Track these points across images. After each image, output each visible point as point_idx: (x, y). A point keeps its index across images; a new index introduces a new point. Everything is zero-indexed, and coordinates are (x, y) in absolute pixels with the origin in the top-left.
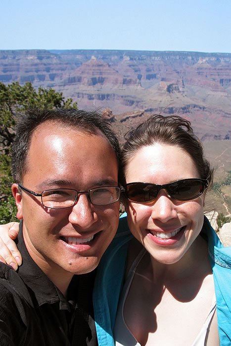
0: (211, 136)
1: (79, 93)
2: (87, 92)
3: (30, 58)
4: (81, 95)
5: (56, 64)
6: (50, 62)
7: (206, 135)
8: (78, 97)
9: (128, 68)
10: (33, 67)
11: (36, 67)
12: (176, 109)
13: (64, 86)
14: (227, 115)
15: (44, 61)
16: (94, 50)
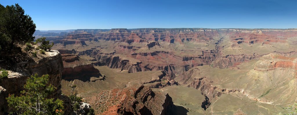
0: (156, 67)
1: (121, 45)
2: (124, 45)
3: (118, 31)
4: (122, 46)
5: (126, 34)
6: (124, 33)
7: (154, 67)
8: (121, 47)
9: (152, 35)
10: (116, 35)
11: (117, 35)
12: (148, 53)
13: (121, 42)
14: (175, 56)
15: (122, 33)
16: (145, 28)
